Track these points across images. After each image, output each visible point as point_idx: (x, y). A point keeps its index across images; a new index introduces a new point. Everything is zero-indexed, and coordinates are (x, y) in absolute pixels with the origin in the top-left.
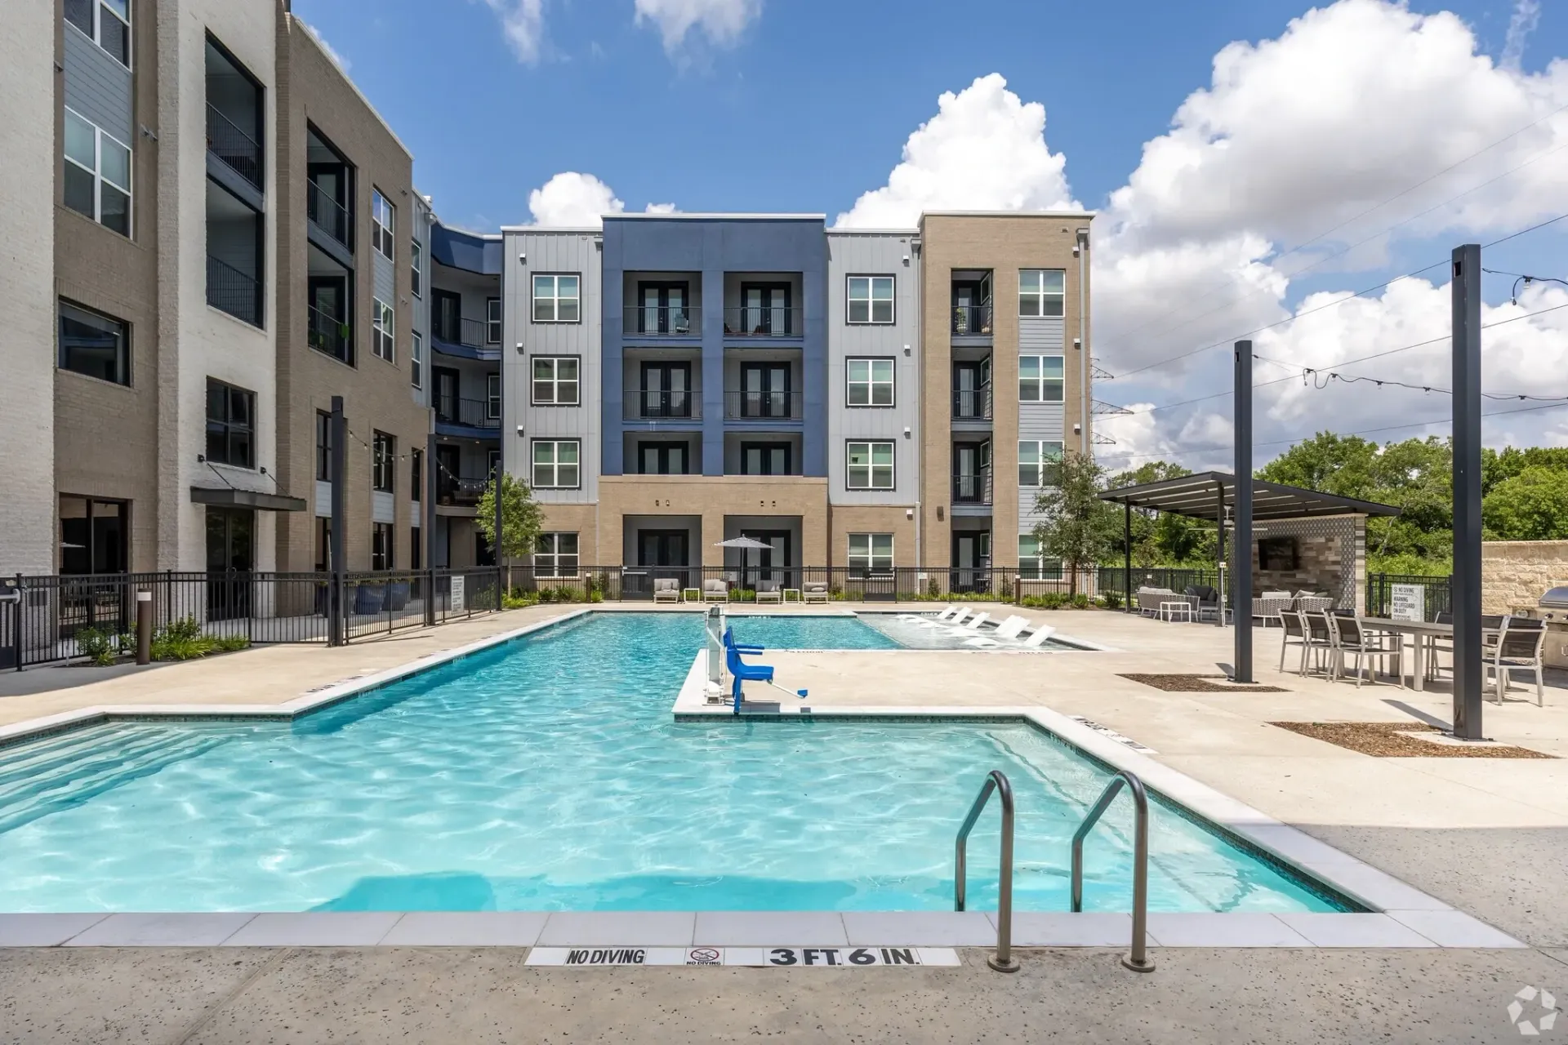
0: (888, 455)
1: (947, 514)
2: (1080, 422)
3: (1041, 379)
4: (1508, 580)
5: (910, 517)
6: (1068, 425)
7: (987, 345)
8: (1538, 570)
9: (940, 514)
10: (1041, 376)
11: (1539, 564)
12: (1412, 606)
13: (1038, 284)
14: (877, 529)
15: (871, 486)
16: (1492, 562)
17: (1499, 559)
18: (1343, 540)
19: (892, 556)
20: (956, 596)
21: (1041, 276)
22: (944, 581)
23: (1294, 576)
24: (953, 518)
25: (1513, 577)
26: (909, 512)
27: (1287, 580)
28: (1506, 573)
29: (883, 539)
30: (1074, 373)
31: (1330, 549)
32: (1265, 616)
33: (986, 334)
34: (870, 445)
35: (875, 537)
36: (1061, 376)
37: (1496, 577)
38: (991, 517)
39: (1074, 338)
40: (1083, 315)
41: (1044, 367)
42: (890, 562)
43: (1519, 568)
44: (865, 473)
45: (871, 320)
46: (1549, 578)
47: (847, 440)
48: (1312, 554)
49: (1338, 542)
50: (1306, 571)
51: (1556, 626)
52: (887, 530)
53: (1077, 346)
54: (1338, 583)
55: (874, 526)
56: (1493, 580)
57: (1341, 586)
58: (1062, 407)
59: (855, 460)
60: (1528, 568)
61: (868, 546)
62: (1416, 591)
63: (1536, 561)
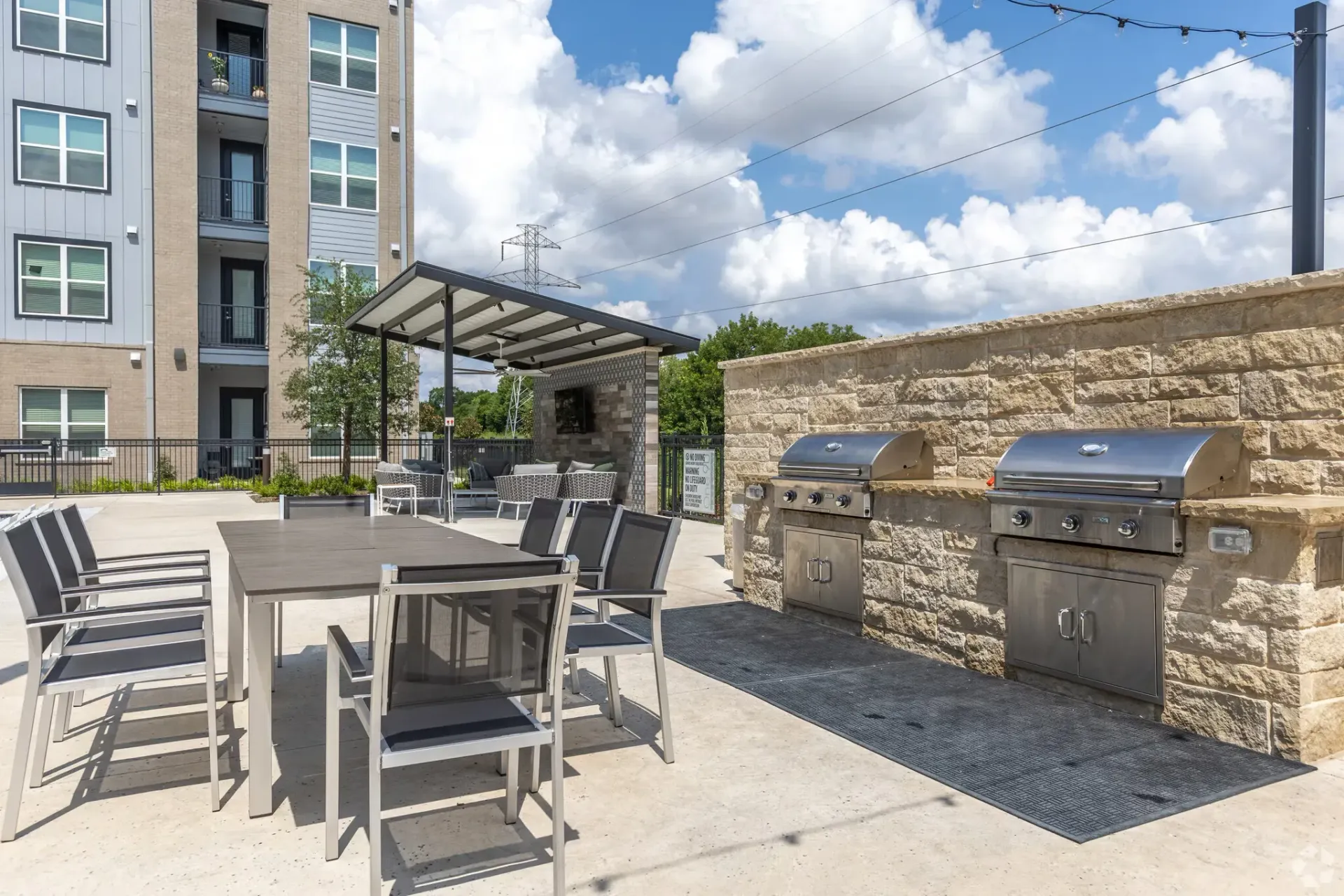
0: (100, 266)
1: (192, 360)
2: (398, 241)
3: (344, 177)
4: (761, 428)
5: (137, 365)
6: (383, 245)
7: (260, 115)
8: (797, 407)
9: (180, 361)
10: (343, 171)
11: (800, 394)
12: (702, 481)
13: (338, 41)
14: (78, 381)
15: (64, 312)
16: (743, 397)
17: (750, 391)
18: (635, 386)
19: (106, 424)
20: (206, 484)
21: (344, 31)
22: (186, 461)
23: (589, 442)
24: (202, 366)
25: (767, 423)
26: (135, 356)
27: (584, 448)
28: (759, 416)
29: (88, 398)
30: (390, 173)
31: (621, 400)
32: (519, 503)
33: (258, 99)
34: (64, 248)
35: (72, 393)
36: (374, 175)
37: (747, 424)
38: (267, 367)
39: (389, 126)
40: (403, 95)
41: (349, 160)
42: (103, 434)
43: (775, 403)
44: (54, 292)
45: (62, 49)
46: (811, 421)
47: (17, 237)
48: (606, 409)
49: (630, 390)
50: (601, 435)
51: (799, 516)
52: (94, 383)
53: (396, 137)
54: (629, 450)
55: (67, 375)
56: (744, 431)
57: (632, 454)
58: (376, 219)
59: (36, 270)
60: (786, 403)
61: (59, 408)
62: (707, 459)
63: (796, 388)
